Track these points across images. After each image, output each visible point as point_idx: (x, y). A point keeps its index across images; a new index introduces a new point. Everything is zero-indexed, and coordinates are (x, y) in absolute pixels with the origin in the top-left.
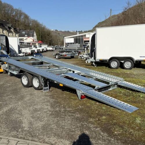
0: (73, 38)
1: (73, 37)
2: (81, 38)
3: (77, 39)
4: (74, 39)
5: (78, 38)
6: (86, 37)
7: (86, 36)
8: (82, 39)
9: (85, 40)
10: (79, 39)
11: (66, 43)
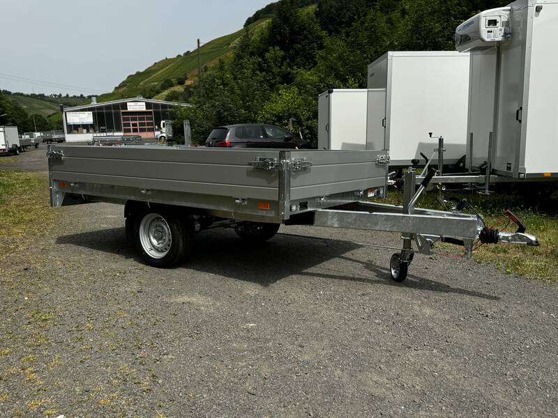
0: (91, 113)
1: (89, 110)
2: (113, 111)
4: (94, 115)
5: (104, 111)
6: (126, 109)
7: (128, 107)
8: (117, 115)
10: (109, 115)
11: (70, 126)
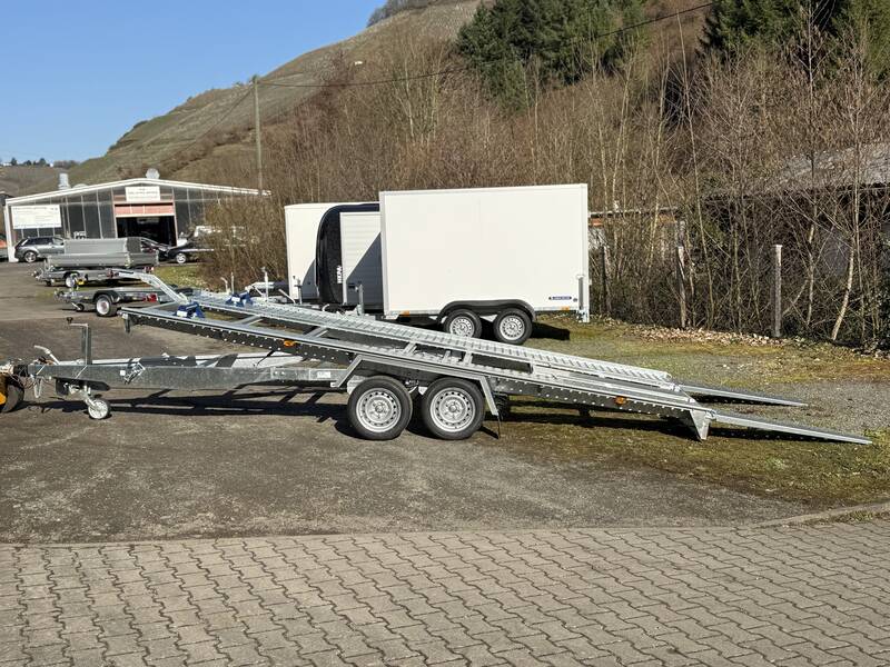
0: (58, 206)
1: (54, 201)
2: (99, 204)
3: (80, 207)
4: (63, 210)
5: (83, 203)
6: (125, 199)
7: (127, 195)
8: (107, 212)
9: (120, 213)
10: (91, 210)
11: (18, 231)
